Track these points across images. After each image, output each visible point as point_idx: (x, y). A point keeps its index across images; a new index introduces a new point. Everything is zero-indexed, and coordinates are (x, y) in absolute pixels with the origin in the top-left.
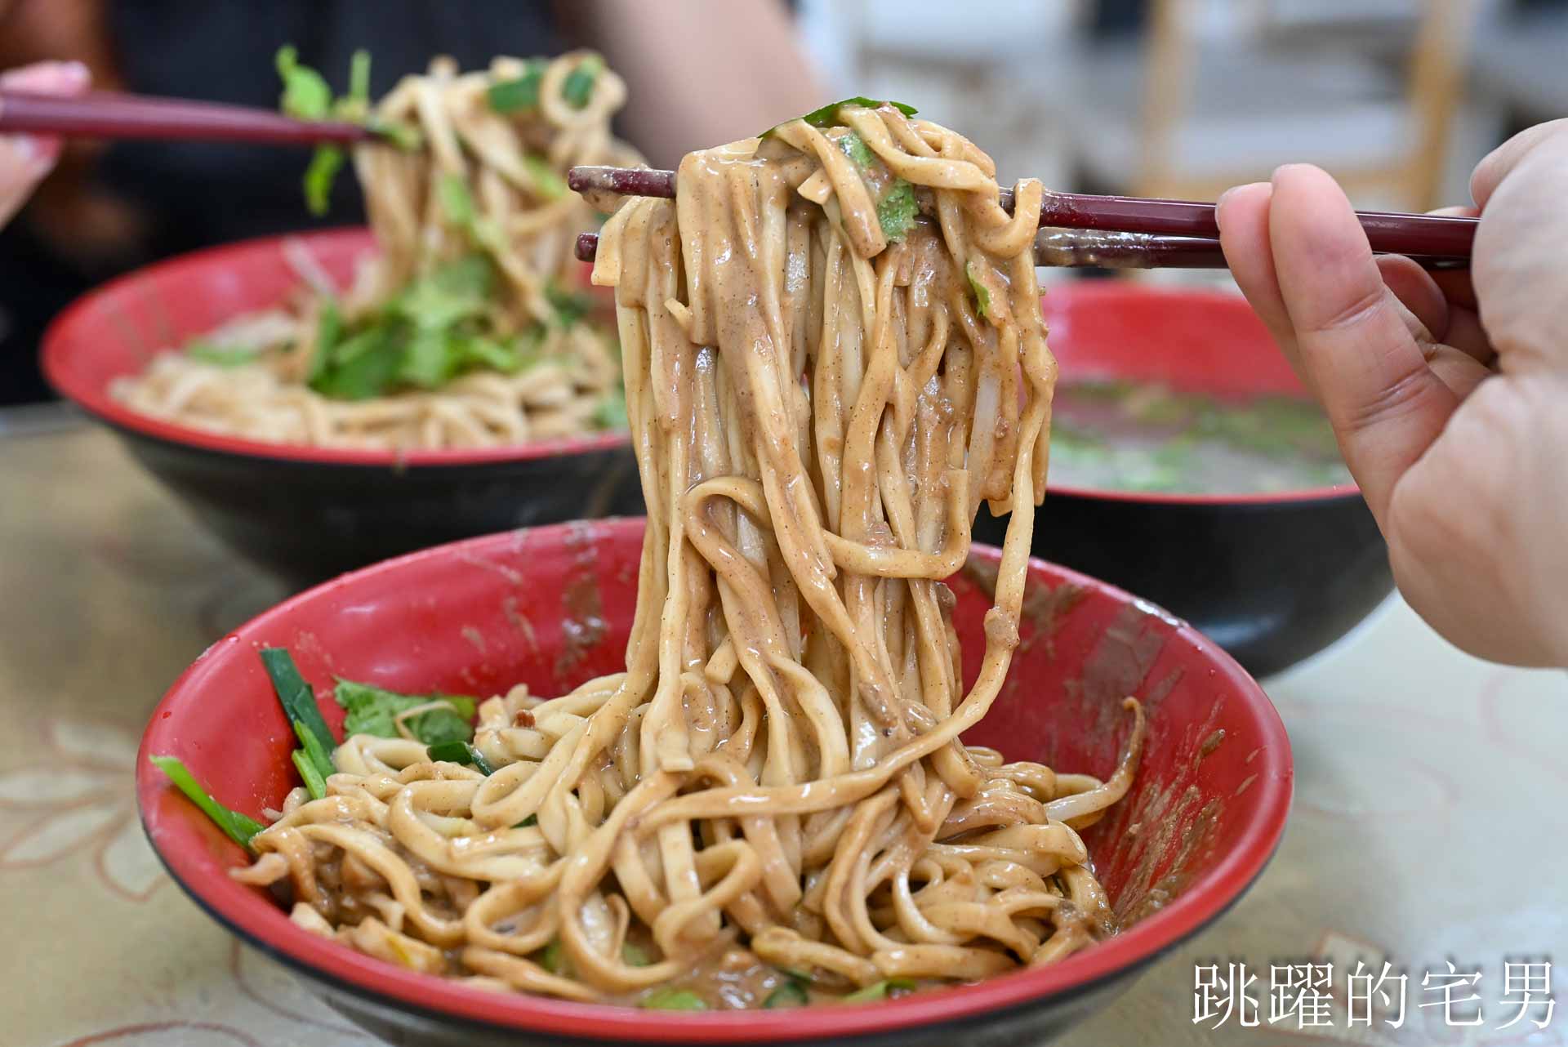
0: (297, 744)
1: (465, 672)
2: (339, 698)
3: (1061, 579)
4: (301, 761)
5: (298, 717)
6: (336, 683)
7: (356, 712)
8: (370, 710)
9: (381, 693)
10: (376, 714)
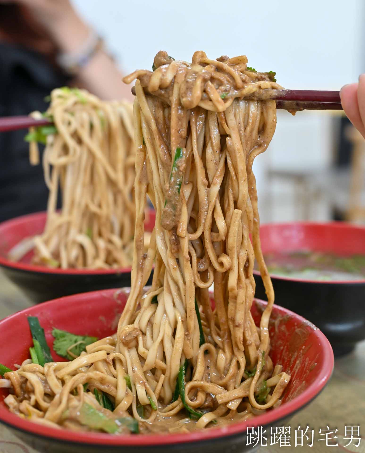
0: (33, 346)
1: (98, 330)
2: (53, 334)
3: (286, 313)
4: (32, 351)
5: (36, 338)
6: (53, 329)
7: (58, 339)
8: (63, 339)
9: (68, 334)
10: (65, 340)
